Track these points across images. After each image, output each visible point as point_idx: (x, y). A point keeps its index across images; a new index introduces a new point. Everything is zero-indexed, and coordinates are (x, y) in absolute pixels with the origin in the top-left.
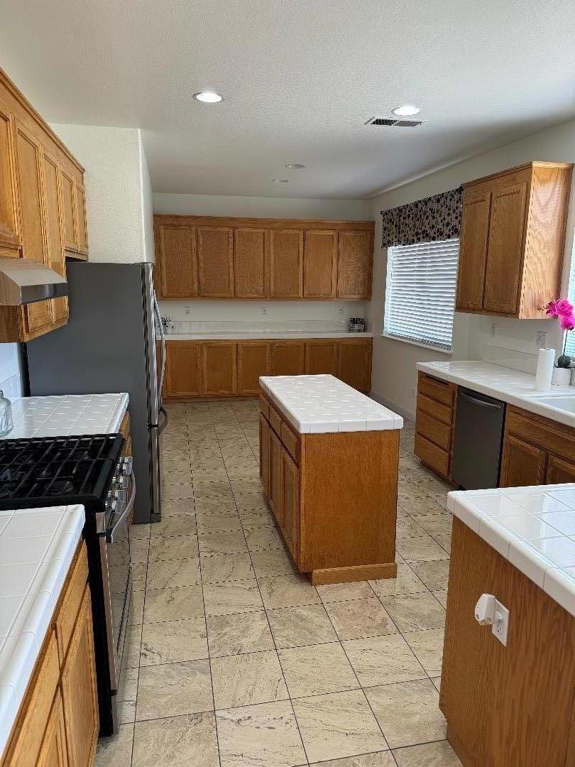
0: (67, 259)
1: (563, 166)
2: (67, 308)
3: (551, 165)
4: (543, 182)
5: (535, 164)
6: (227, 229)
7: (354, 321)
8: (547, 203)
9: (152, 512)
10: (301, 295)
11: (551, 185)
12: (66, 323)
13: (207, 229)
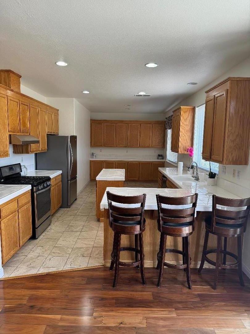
0: (47, 134)
1: (192, 107)
2: (46, 147)
3: (187, 107)
4: (185, 112)
5: (181, 107)
6: (114, 124)
7: (159, 156)
8: (186, 119)
9: (67, 205)
10: (139, 146)
11: (188, 113)
12: (46, 151)
13: (107, 124)
